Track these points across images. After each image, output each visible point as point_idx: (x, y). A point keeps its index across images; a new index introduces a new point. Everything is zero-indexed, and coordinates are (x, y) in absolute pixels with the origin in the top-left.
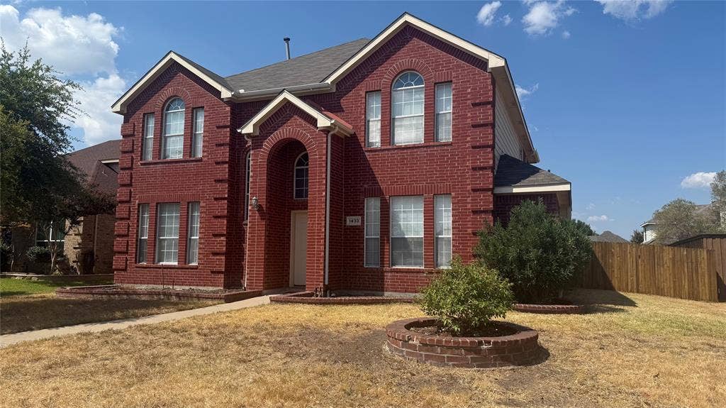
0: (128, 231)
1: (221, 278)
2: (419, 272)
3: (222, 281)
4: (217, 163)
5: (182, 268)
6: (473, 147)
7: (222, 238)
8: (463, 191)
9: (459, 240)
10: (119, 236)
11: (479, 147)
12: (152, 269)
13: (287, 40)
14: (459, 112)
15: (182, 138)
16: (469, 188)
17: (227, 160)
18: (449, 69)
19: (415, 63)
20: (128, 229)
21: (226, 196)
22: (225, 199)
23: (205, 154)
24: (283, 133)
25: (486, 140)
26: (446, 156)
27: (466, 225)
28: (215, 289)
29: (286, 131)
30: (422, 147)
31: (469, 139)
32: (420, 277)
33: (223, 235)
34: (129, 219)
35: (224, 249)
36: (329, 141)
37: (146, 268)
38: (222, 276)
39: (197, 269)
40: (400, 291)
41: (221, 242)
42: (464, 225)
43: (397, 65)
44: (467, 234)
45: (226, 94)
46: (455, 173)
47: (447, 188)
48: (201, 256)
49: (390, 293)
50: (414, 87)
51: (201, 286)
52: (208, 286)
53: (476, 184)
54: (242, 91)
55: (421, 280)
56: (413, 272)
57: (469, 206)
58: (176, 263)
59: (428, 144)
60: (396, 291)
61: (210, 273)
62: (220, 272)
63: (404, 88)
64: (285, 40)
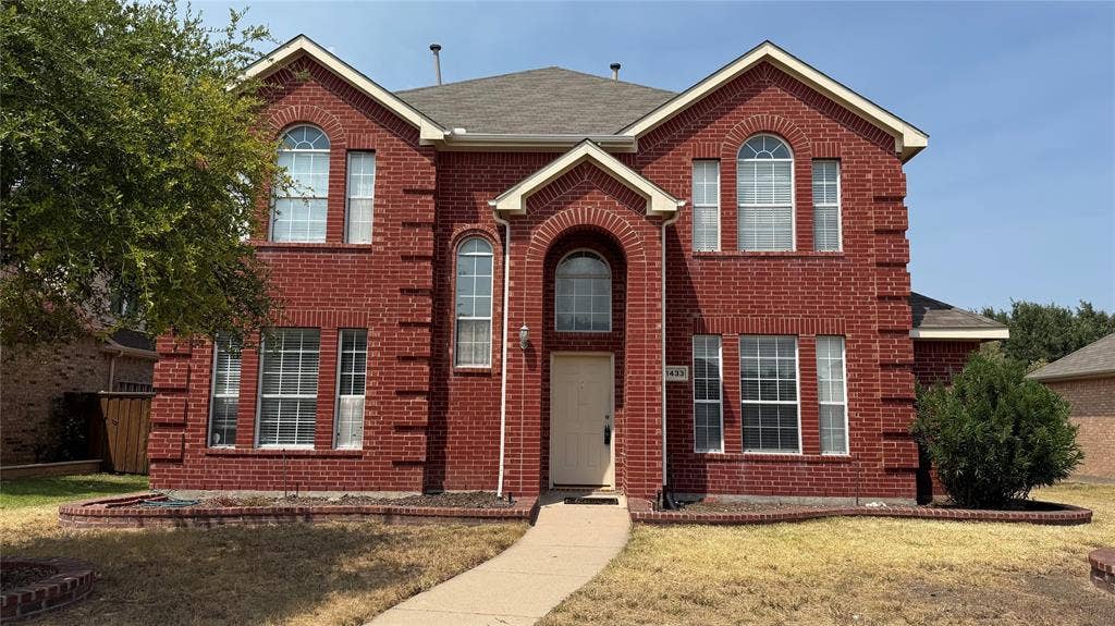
0: (189, 381)
1: (418, 474)
2: (795, 460)
3: (420, 478)
4: (406, 258)
5: (325, 457)
6: (878, 264)
7: (418, 399)
8: (866, 332)
9: (861, 410)
10: (164, 390)
11: (888, 265)
12: (250, 459)
13: (435, 48)
14: (852, 209)
15: (325, 204)
16: (875, 327)
17: (431, 253)
18: (835, 140)
19: (778, 121)
20: (189, 376)
21: (429, 320)
22: (424, 325)
23: (378, 239)
24: (577, 215)
25: (900, 255)
26: (835, 274)
27: (872, 385)
28: (404, 495)
29: (583, 213)
30: (793, 257)
31: (871, 251)
32: (798, 469)
33: (420, 393)
34: (190, 356)
35: (425, 419)
36: (664, 235)
37: (233, 456)
38: (420, 470)
39: (360, 457)
40: (762, 494)
41: (417, 407)
42: (869, 385)
43: (747, 122)
44: (875, 400)
45: (429, 133)
46: (852, 303)
47: (838, 325)
48: (371, 433)
49: (745, 497)
50: (773, 160)
51: (372, 489)
52: (388, 489)
53: (886, 322)
54: (460, 131)
55: (799, 474)
56: (783, 462)
57: (877, 356)
58: (311, 447)
59: (804, 253)
60: (756, 494)
61: (391, 465)
62: (417, 463)
63: (755, 160)
64: (432, 48)
